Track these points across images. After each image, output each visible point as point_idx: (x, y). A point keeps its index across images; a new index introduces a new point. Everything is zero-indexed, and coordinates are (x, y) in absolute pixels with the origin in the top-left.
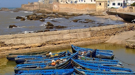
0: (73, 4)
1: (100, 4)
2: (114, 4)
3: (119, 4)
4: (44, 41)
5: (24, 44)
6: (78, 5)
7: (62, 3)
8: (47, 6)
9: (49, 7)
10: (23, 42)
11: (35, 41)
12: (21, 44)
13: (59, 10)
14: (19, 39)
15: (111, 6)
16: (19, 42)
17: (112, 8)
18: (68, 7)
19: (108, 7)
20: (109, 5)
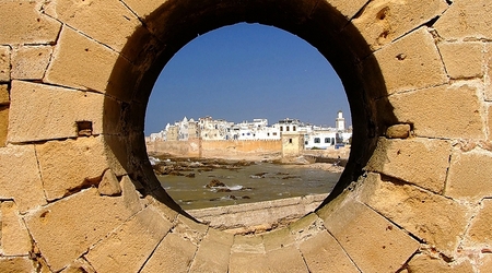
0: (230, 142)
1: (291, 141)
2: (317, 141)
3: (327, 140)
4: (275, 219)
5: (242, 226)
6: (240, 142)
7: (208, 138)
8: (174, 145)
9: (178, 146)
10: (240, 222)
11: (259, 220)
12: (239, 226)
13: (200, 153)
14: (233, 216)
15: (312, 144)
16: (235, 222)
17: (314, 148)
18: (221, 147)
19: (306, 146)
20: (306, 143)
